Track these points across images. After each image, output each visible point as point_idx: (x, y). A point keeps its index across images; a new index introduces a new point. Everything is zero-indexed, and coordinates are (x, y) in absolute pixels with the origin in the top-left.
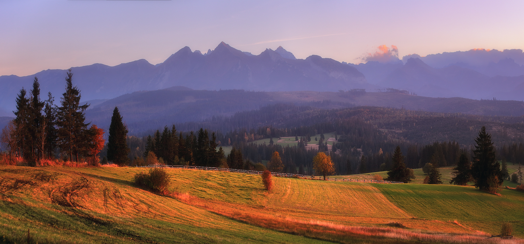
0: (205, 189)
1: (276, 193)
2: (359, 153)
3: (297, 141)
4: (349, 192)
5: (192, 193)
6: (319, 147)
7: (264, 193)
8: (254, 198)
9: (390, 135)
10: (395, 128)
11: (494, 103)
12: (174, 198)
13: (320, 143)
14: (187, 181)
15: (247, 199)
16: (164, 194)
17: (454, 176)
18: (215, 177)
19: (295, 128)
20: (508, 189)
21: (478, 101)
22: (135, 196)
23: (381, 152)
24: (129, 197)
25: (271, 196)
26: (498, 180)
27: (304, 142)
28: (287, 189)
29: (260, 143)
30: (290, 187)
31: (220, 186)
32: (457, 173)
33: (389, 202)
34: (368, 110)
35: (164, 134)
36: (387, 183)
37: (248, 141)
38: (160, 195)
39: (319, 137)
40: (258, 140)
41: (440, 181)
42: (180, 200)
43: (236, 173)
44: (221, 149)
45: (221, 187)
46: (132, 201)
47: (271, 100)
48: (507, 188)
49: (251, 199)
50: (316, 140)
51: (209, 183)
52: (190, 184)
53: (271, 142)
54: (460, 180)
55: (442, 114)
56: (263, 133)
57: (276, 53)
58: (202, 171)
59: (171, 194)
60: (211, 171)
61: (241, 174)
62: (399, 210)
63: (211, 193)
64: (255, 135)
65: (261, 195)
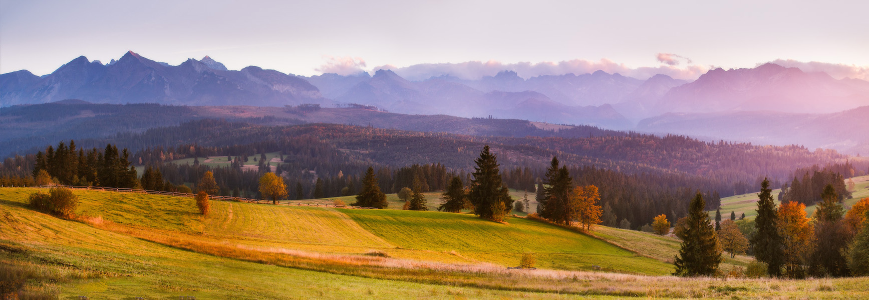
0: (121, 213)
1: (215, 218)
2: (312, 176)
3: (231, 162)
4: (310, 217)
5: (105, 217)
6: (259, 168)
7: (199, 217)
8: (186, 223)
9: (352, 156)
10: (359, 148)
11: (490, 121)
12: (83, 223)
13: (261, 164)
14: (96, 203)
15: (178, 224)
16: (69, 217)
17: (445, 202)
18: (132, 199)
19: (228, 146)
20: (516, 217)
21: (469, 119)
22: (33, 220)
23: (341, 174)
24: (26, 221)
25: (208, 221)
26: (504, 207)
27: (239, 162)
28: (228, 213)
29: (180, 163)
30: (231, 211)
31: (140, 210)
32: (447, 198)
33: (363, 229)
34: (324, 128)
35: (58, 150)
36: (356, 208)
37: (166, 161)
38: (65, 219)
39: (259, 157)
40: (178, 159)
41: (424, 208)
42: (92, 225)
43: (158, 195)
44: (133, 168)
45: (142, 210)
46: (31, 225)
47: (195, 116)
48: (514, 217)
49: (183, 224)
50: (255, 160)
51: (125, 206)
52: (100, 207)
53: (196, 162)
54: (452, 206)
55: (421, 133)
56: (185, 152)
57: (201, 63)
58: (113, 192)
59: (79, 217)
60: (125, 193)
61: (165, 196)
62: (378, 238)
63: (130, 217)
64: (174, 154)
65: (195, 220)
